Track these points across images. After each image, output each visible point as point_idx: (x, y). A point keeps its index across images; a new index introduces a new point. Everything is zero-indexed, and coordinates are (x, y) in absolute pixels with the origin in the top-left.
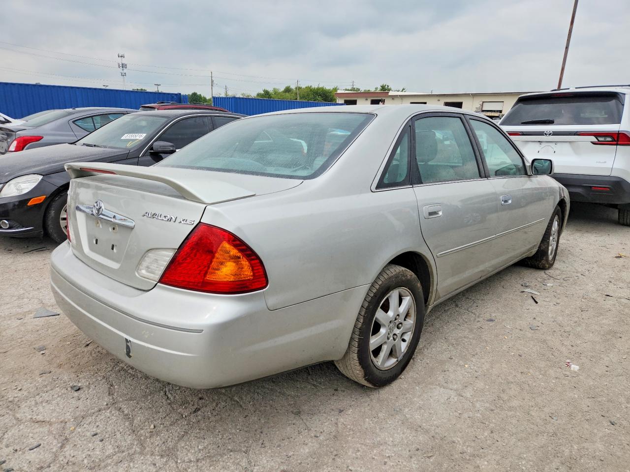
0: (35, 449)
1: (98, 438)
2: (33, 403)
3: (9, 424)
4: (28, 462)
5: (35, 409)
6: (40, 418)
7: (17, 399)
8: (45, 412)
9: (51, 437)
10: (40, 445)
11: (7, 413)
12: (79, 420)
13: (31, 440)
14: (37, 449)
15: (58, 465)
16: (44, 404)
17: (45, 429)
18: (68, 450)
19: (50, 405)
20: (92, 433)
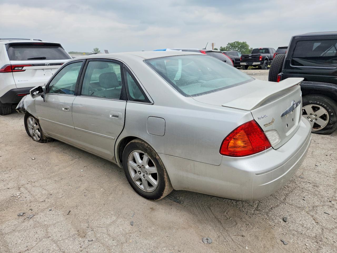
0: (327, 213)
1: (304, 199)
2: (309, 231)
3: (328, 231)
4: (334, 212)
5: (311, 227)
6: (313, 222)
7: (313, 241)
8: (309, 222)
9: (318, 212)
10: (324, 213)
11: (324, 237)
12: (302, 208)
13: (325, 217)
14: (326, 212)
15: (325, 203)
16: (305, 226)
17: (316, 216)
18: (317, 203)
19: (304, 223)
20: (304, 201)
